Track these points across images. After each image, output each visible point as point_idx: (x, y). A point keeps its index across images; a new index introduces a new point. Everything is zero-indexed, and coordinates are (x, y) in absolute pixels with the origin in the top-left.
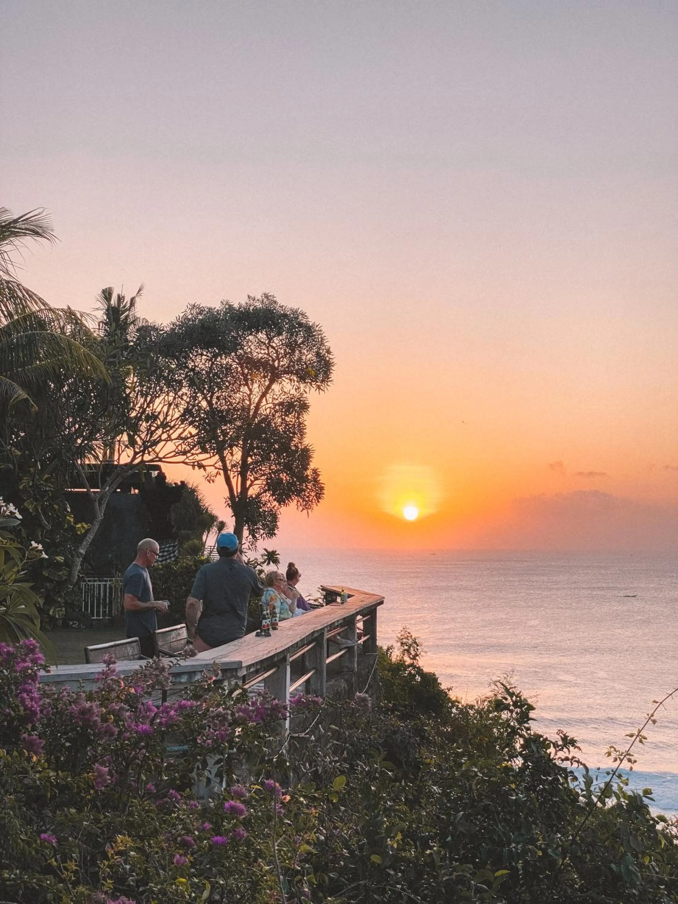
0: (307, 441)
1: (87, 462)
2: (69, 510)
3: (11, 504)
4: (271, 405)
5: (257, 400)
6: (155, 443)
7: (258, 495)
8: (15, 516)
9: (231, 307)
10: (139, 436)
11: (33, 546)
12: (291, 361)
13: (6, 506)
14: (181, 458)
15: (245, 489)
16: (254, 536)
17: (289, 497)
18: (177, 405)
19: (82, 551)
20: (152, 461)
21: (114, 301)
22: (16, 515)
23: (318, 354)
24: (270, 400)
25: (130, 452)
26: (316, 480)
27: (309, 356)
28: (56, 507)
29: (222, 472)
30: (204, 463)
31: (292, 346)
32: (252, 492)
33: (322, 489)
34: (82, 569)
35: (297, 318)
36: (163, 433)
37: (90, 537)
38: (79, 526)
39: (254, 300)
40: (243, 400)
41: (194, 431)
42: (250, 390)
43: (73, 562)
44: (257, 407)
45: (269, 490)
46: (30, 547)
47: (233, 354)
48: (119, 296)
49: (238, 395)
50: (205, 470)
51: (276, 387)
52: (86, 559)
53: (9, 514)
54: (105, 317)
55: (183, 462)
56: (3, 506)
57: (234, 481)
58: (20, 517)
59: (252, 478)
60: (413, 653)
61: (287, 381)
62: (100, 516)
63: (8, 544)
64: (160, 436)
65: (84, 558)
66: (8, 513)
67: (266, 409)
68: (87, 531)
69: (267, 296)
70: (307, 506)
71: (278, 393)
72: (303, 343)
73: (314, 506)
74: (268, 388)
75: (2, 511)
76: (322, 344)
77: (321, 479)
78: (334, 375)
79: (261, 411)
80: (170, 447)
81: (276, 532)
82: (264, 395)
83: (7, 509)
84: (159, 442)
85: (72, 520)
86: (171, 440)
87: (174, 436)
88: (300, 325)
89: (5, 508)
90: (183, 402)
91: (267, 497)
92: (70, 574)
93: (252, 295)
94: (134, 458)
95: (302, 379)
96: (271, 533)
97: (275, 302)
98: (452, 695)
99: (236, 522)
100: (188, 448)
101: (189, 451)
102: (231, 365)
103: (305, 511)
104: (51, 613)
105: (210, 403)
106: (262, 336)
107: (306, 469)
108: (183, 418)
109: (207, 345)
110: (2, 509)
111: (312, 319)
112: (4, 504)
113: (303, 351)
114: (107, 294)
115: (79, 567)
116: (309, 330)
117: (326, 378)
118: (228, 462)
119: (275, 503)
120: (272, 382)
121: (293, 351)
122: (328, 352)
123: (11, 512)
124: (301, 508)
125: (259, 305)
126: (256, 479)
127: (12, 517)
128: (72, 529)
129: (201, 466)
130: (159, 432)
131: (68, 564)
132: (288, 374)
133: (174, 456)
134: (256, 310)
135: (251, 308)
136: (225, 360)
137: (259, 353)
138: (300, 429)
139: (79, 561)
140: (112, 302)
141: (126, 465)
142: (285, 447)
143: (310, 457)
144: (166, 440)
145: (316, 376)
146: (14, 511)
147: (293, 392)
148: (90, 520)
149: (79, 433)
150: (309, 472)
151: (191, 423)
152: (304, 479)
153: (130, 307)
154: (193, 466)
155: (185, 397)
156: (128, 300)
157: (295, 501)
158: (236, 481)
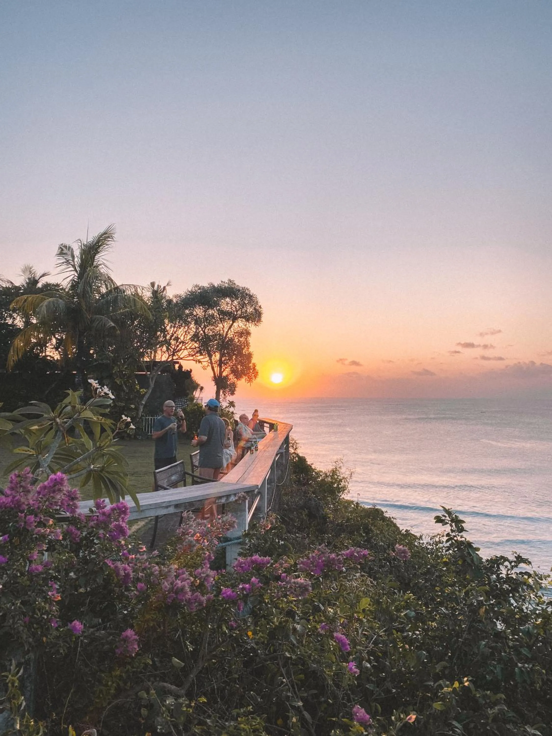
0: (251, 350)
1: (145, 360)
2: (137, 383)
3: (105, 387)
4: (233, 333)
5: (226, 330)
6: (179, 351)
7: (227, 376)
8: (109, 397)
9: (214, 286)
10: (171, 347)
11: (123, 419)
12: (242, 312)
13: (101, 388)
14: (192, 358)
15: (221, 373)
16: (225, 395)
17: (241, 377)
18: (189, 333)
19: (144, 403)
20: (177, 359)
21: (156, 288)
22: (110, 395)
23: (255, 309)
24: (232, 331)
25: (167, 355)
26: (254, 369)
27: (250, 310)
28: (130, 381)
29: (210, 364)
30: (201, 360)
31: (243, 305)
32: (224, 374)
33: (257, 373)
34: (143, 411)
35: (245, 291)
36: (183, 345)
37: (147, 396)
38: (141, 390)
39: (224, 282)
40: (220, 331)
41: (197, 345)
42: (223, 326)
43: (139, 407)
44: (227, 334)
45: (232, 373)
46: (121, 420)
47: (215, 308)
48: (158, 286)
49: (217, 328)
50: (202, 364)
51: (235, 324)
52: (145, 406)
53: (104, 394)
54: (151, 295)
55: (193, 360)
56: (98, 388)
57: (216, 369)
58: (113, 397)
59: (224, 368)
60: (295, 447)
61: (240, 321)
62: (152, 385)
63: (103, 420)
64: (181, 347)
65: (144, 406)
66: (102, 394)
67: (230, 335)
68: (146, 393)
69: (230, 281)
70: (250, 380)
71: (236, 327)
72: (248, 303)
73: (253, 381)
74: (232, 324)
75: (98, 392)
76: (257, 304)
77: (257, 368)
78: (263, 318)
79: (229, 335)
80: (186, 353)
81: (235, 392)
82: (230, 328)
83: (103, 390)
84: (181, 350)
85: (138, 387)
86: (187, 349)
87: (188, 347)
88: (247, 294)
89: (100, 390)
90: (192, 331)
91: (231, 376)
92: (137, 414)
93: (223, 281)
94: (168, 358)
95: (248, 320)
96: (233, 394)
97: (235, 284)
98: (313, 467)
99: (217, 388)
100: (193, 354)
101: (195, 355)
102: (214, 314)
103: (249, 383)
104: (128, 432)
105: (204, 332)
106: (228, 299)
107: (250, 363)
108: (192, 340)
109: (203, 304)
110: (98, 390)
111: (253, 291)
112: (99, 387)
113: (248, 307)
114: (153, 284)
115: (142, 410)
116: (251, 297)
117: (259, 320)
118: (213, 360)
119: (235, 379)
120: (233, 322)
121: (243, 307)
122: (260, 307)
123: (105, 393)
124: (247, 382)
125: (226, 285)
126: (226, 368)
127: (106, 398)
128: (138, 391)
129: (200, 362)
130: (180, 346)
131: (137, 409)
132: (241, 318)
133: (188, 357)
134: (225, 287)
135: (223, 287)
136: (211, 312)
137: (227, 308)
138: (247, 344)
139: (141, 408)
140: (155, 288)
141: (164, 361)
142: (240, 353)
143: (252, 357)
144: (184, 349)
145: (255, 319)
146: (108, 392)
147: (244, 327)
148: (147, 388)
149: (141, 346)
150: (251, 365)
151: (196, 342)
152: (249, 368)
153: (164, 290)
154: (196, 361)
155: (193, 329)
156: (162, 287)
157: (244, 379)
158: (217, 369)
